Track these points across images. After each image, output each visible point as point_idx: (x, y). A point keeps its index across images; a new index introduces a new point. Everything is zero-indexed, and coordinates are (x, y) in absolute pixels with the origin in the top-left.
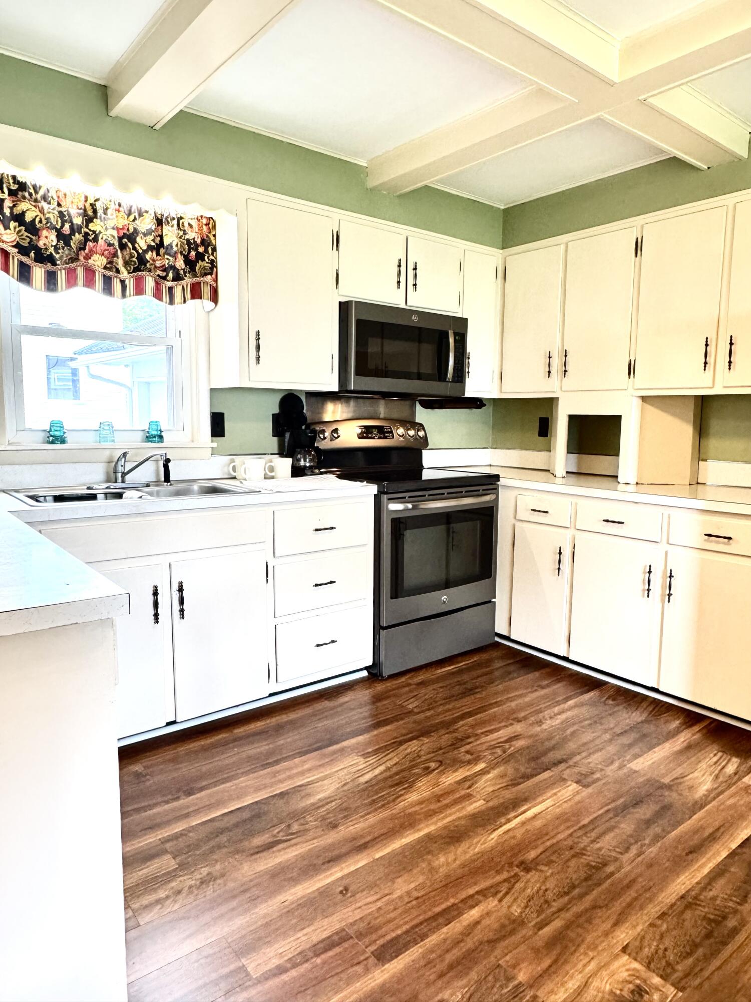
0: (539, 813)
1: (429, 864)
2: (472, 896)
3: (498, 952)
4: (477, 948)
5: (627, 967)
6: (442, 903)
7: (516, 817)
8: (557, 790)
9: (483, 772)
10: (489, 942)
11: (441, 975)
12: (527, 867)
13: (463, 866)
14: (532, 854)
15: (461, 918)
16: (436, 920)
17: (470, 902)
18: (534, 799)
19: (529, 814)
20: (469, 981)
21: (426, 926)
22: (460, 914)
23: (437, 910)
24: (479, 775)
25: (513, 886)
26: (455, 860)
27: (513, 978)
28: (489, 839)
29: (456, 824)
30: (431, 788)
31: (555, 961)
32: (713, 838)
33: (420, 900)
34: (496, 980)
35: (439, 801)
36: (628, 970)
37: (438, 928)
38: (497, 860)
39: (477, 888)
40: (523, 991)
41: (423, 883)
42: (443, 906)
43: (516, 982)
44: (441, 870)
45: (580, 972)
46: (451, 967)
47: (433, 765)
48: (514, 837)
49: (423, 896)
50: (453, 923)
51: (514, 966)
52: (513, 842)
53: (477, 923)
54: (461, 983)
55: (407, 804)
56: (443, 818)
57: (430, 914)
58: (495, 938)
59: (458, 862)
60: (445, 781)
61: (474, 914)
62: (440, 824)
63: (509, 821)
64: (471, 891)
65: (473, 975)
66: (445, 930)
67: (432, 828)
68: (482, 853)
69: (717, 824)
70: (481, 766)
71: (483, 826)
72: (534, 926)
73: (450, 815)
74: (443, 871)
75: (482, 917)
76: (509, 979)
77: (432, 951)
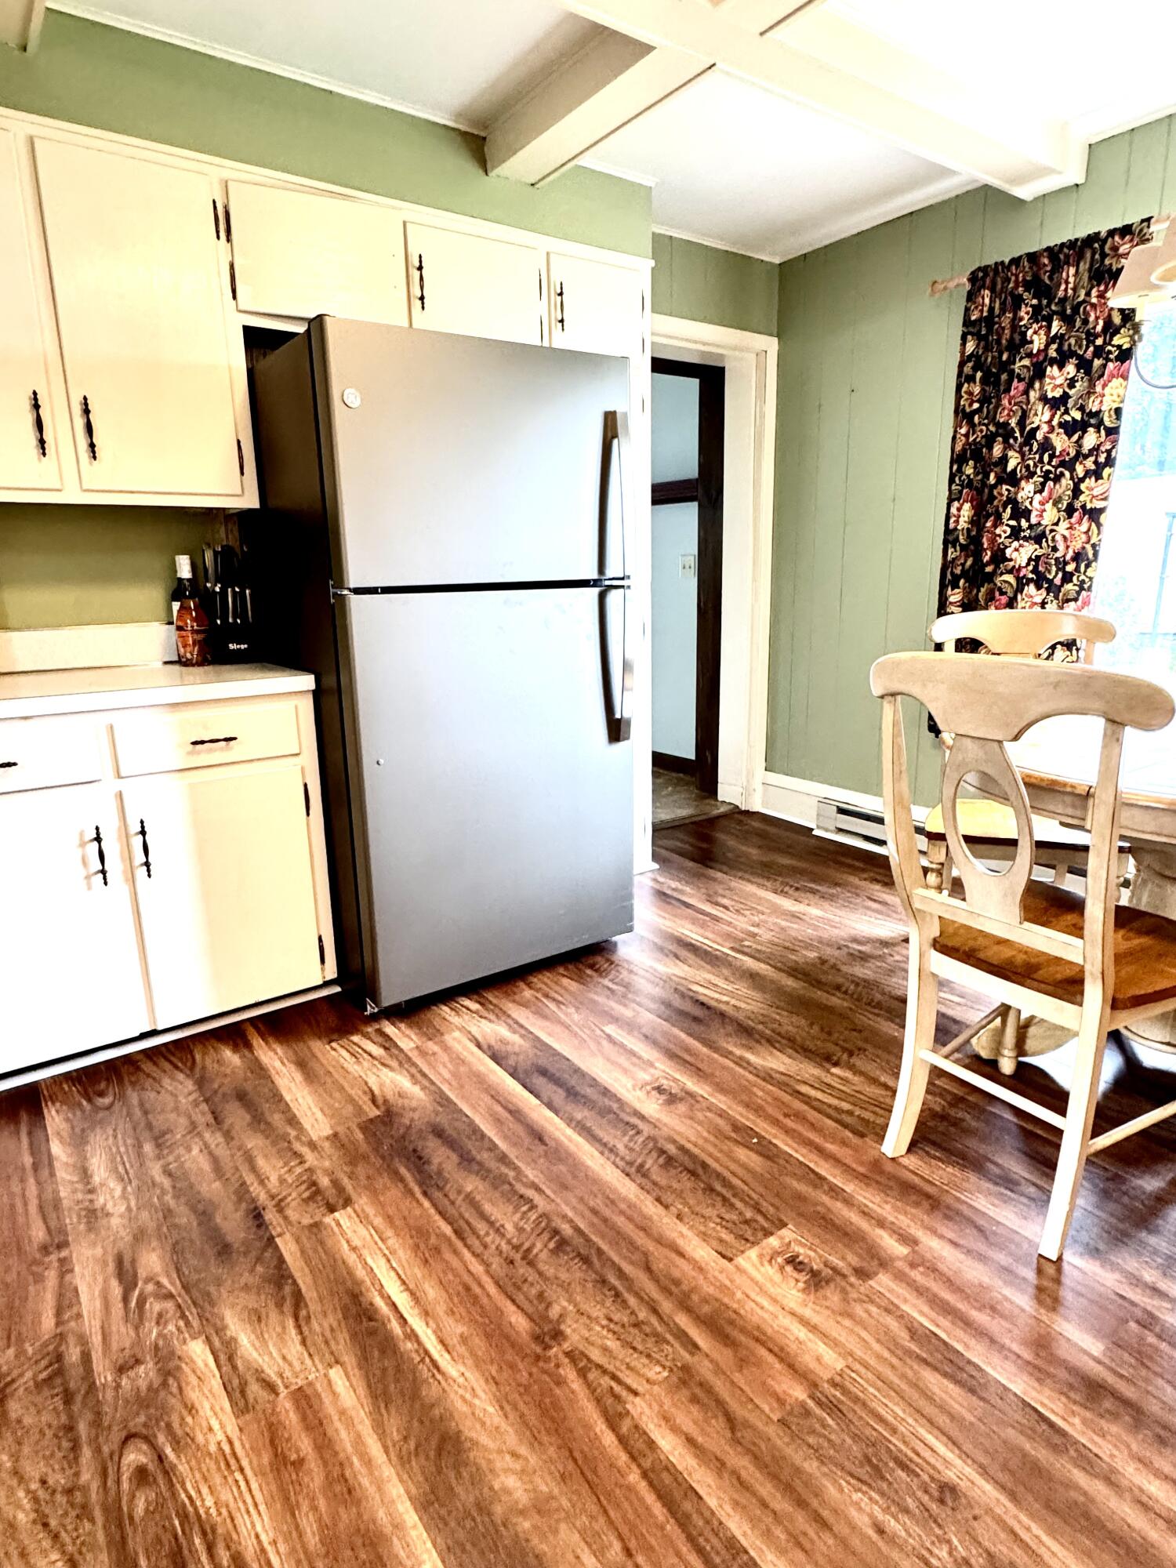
0: (404, 1283)
1: (522, 1513)
2: (622, 1440)
3: (754, 1419)
4: (748, 1451)
5: (758, 1265)
6: (641, 1500)
7: (403, 1321)
8: (344, 1243)
9: (226, 1354)
10: (733, 1429)
11: (824, 1524)
12: (549, 1334)
13: (535, 1441)
14: (519, 1322)
15: (680, 1468)
16: (688, 1516)
17: (638, 1445)
18: (358, 1283)
19: (402, 1300)
20: (825, 1475)
21: (707, 1540)
22: (670, 1468)
23: (658, 1509)
24: (231, 1359)
25: (599, 1366)
26: (515, 1455)
27: (803, 1405)
28: (461, 1380)
29: (396, 1436)
30: (238, 1476)
31: (763, 1344)
32: (516, 1113)
33: (633, 1544)
34: (813, 1432)
35: (299, 1463)
36: (762, 1265)
37: (709, 1517)
38: (524, 1377)
39: (600, 1426)
40: (827, 1397)
41: (582, 1533)
42: (650, 1498)
43: (811, 1403)
44: (544, 1489)
45: (776, 1317)
46: (801, 1503)
47: (135, 1456)
48: (464, 1340)
49: (620, 1537)
50: (694, 1485)
51: (781, 1402)
52: (478, 1342)
53: (690, 1441)
54: (831, 1490)
55: (282, 1547)
56: (368, 1462)
57: (671, 1527)
58: (721, 1419)
59: (523, 1450)
60: (220, 1436)
61: (668, 1445)
62: (388, 1471)
63: (413, 1336)
64: (609, 1439)
65: (811, 1466)
66: (712, 1502)
67: (396, 1490)
68: (502, 1402)
69: (487, 1099)
70: (198, 1351)
71: (416, 1384)
72: (692, 1354)
73: (359, 1440)
74: (546, 1485)
75: (675, 1429)
76: (807, 1413)
77: (767, 1534)
